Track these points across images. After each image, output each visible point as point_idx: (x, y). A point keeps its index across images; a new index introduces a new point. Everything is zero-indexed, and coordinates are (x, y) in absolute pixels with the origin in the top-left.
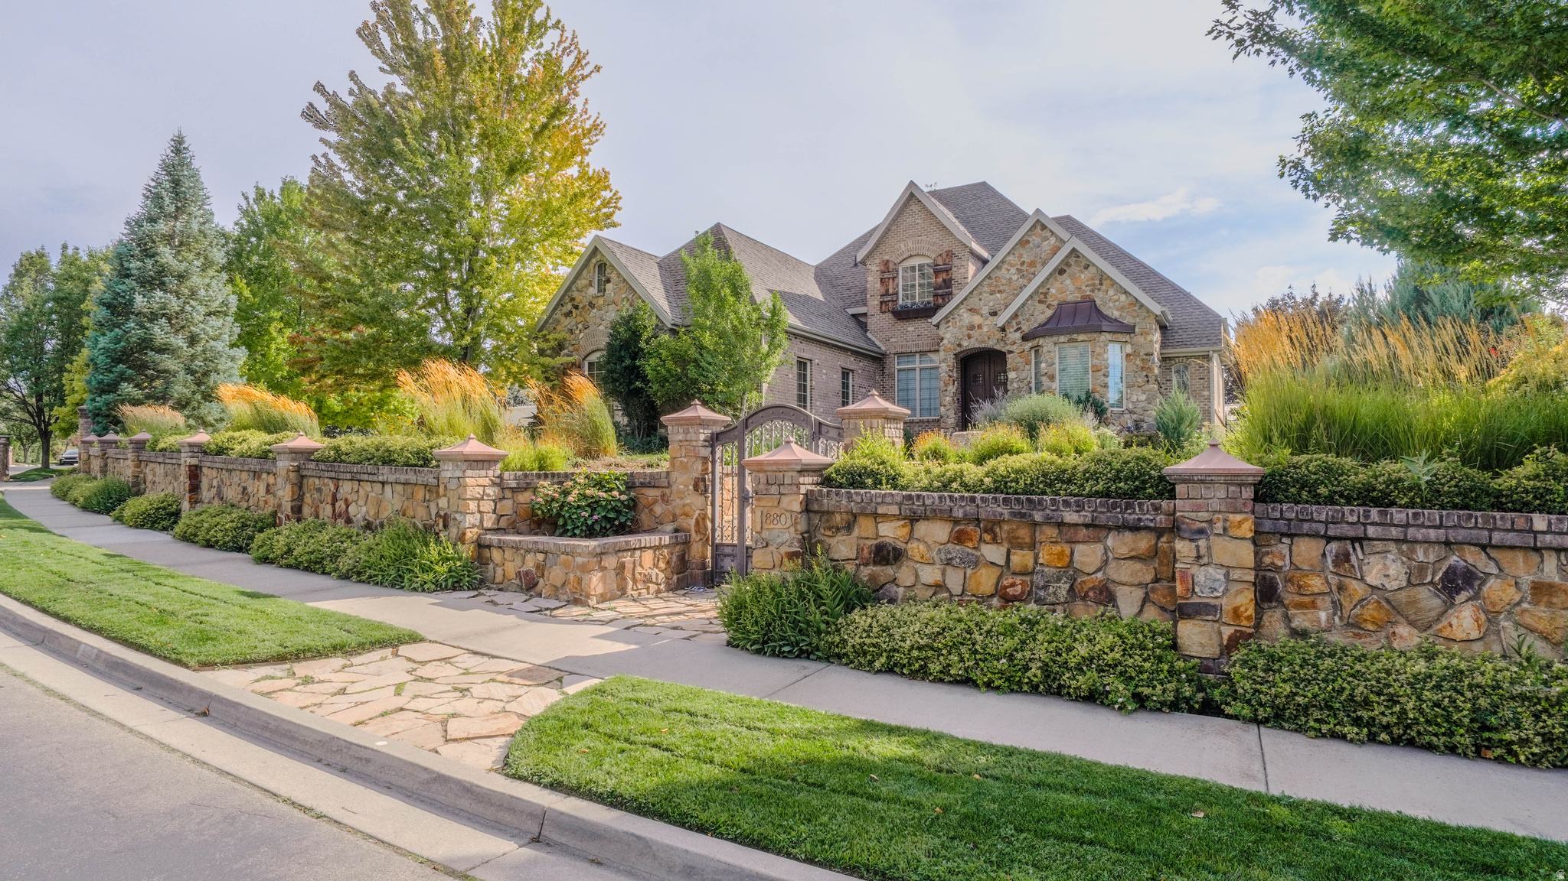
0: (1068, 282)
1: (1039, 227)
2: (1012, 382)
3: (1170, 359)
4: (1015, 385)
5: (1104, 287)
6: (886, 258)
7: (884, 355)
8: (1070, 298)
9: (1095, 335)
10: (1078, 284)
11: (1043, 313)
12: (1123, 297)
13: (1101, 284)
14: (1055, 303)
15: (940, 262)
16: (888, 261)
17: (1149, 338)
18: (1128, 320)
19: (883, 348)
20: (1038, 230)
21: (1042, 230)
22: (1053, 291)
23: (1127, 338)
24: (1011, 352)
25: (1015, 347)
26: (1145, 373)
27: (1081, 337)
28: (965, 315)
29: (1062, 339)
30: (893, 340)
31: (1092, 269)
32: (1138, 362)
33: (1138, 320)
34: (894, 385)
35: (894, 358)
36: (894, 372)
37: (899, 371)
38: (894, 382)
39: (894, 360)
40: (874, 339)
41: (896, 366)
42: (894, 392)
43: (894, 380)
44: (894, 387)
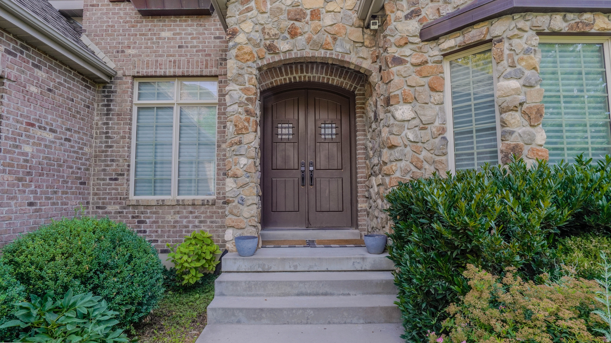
19: (111, 65)
30: (131, 51)
34: (130, 133)
35: (132, 84)
36: (131, 110)
37: (139, 109)
38: (130, 129)
39: (132, 89)
40: (93, 47)
41: (136, 101)
42: (129, 147)
43: (130, 124)
44: (130, 138)
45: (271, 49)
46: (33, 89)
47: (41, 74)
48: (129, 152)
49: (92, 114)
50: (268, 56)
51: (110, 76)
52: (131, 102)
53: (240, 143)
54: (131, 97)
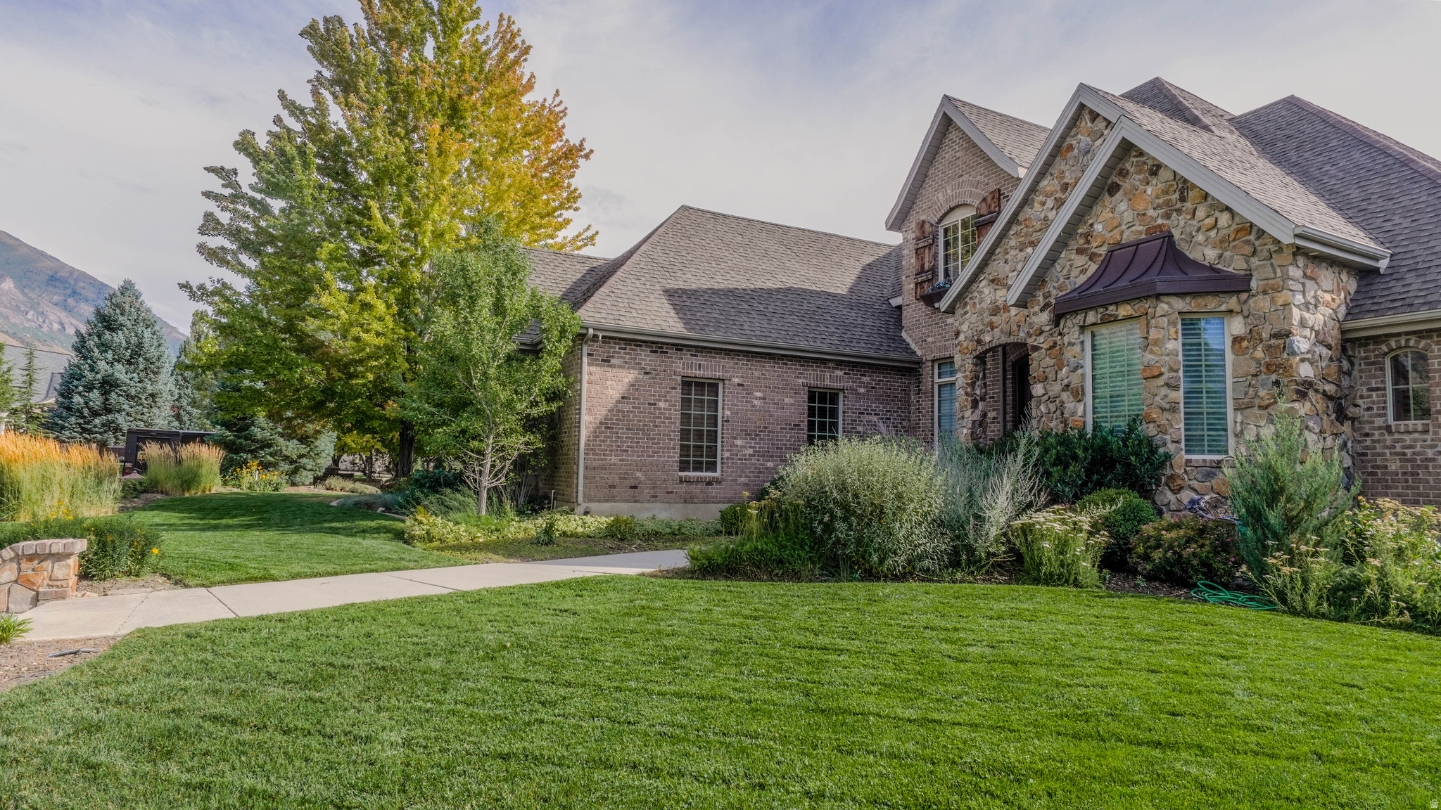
0: (1123, 206)
1: (1087, 117)
2: (1039, 403)
3: (1365, 342)
4: (1043, 408)
5: (1189, 205)
6: (923, 218)
7: (919, 363)
8: (1128, 237)
9: (1146, 305)
10: (1140, 207)
11: (1084, 271)
12: (1224, 219)
13: (1183, 199)
14: (1103, 251)
15: (984, 211)
16: (924, 222)
17: (1281, 298)
18: (1235, 265)
19: (919, 353)
20: (1086, 123)
21: (1093, 120)
22: (1098, 227)
23: (1232, 302)
24: (1036, 348)
25: (1041, 339)
26: (1274, 377)
27: (1124, 311)
28: (986, 291)
29: (1092, 317)
30: (930, 340)
31: (1164, 175)
32: (1259, 353)
33: (1255, 262)
34: (932, 408)
35: (933, 366)
36: (932, 389)
37: (940, 386)
38: (933, 404)
39: (933, 370)
40: (909, 340)
41: (937, 380)
42: (932, 419)
43: (933, 400)
44: (933, 412)
45: (979, 342)
46: (862, 390)
47: (866, 379)
48: (933, 423)
49: (909, 394)
50: (979, 348)
51: (918, 363)
52: (932, 381)
53: (963, 417)
54: (932, 377)
